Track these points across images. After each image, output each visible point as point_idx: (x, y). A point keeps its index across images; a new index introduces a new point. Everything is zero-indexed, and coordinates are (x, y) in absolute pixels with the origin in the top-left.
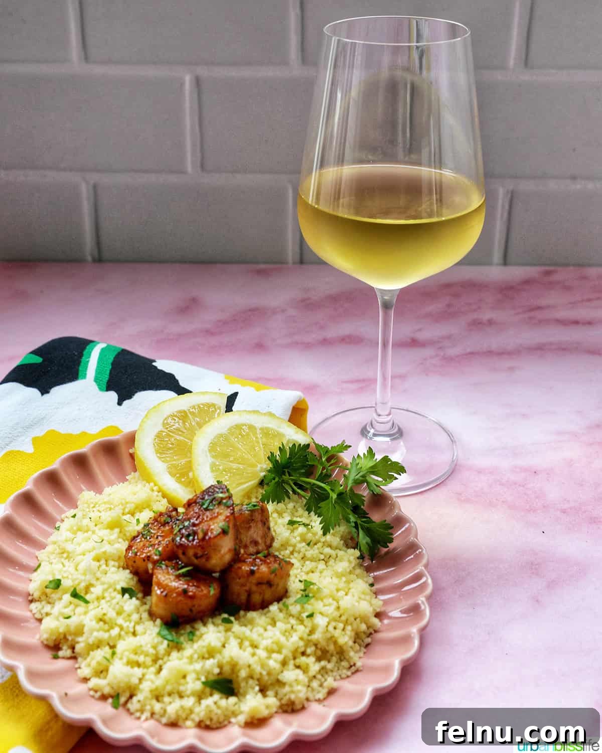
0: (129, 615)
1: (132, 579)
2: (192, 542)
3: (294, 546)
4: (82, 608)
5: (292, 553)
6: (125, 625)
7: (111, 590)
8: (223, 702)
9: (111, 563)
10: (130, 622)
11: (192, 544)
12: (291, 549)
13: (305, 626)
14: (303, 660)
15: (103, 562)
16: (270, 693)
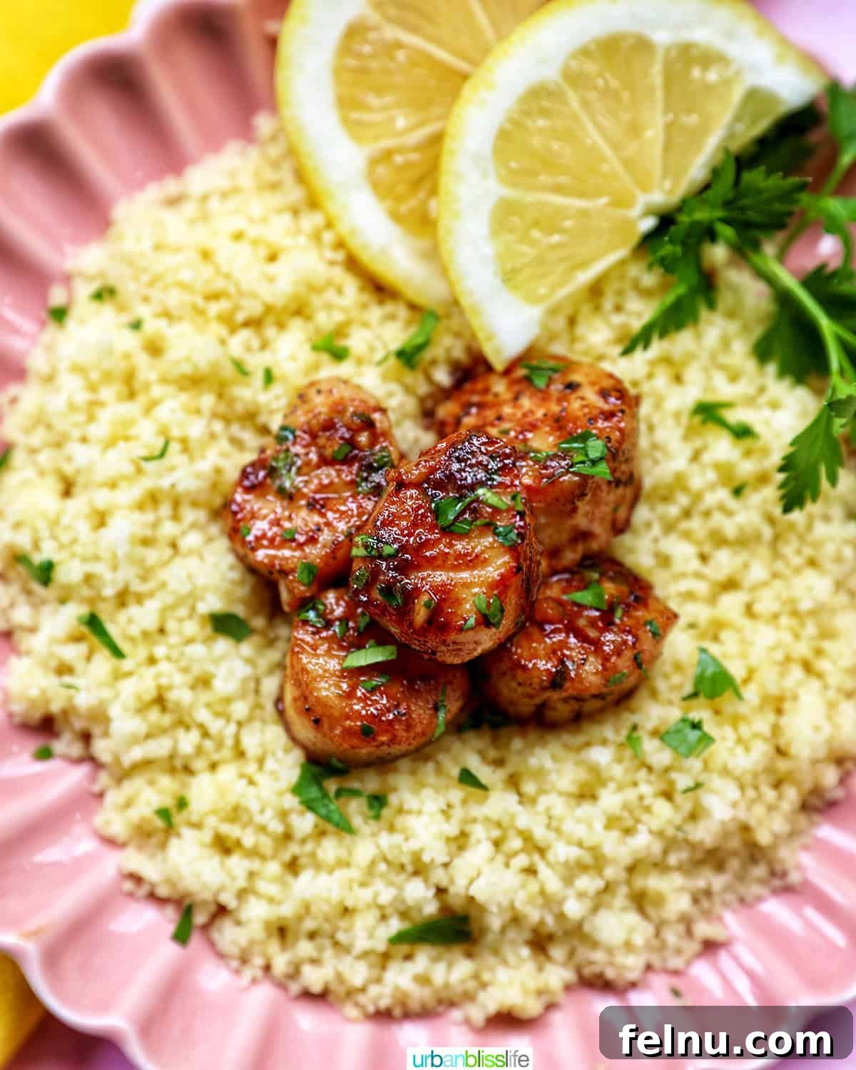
0: (228, 700)
1: (242, 582)
2: (407, 538)
3: (697, 497)
4: (103, 663)
5: (687, 514)
6: (215, 726)
7: (183, 612)
8: (439, 974)
9: (189, 515)
10: (228, 720)
11: (407, 541)
12: (683, 500)
13: (677, 808)
14: (654, 883)
15: (165, 510)
16: (558, 952)
